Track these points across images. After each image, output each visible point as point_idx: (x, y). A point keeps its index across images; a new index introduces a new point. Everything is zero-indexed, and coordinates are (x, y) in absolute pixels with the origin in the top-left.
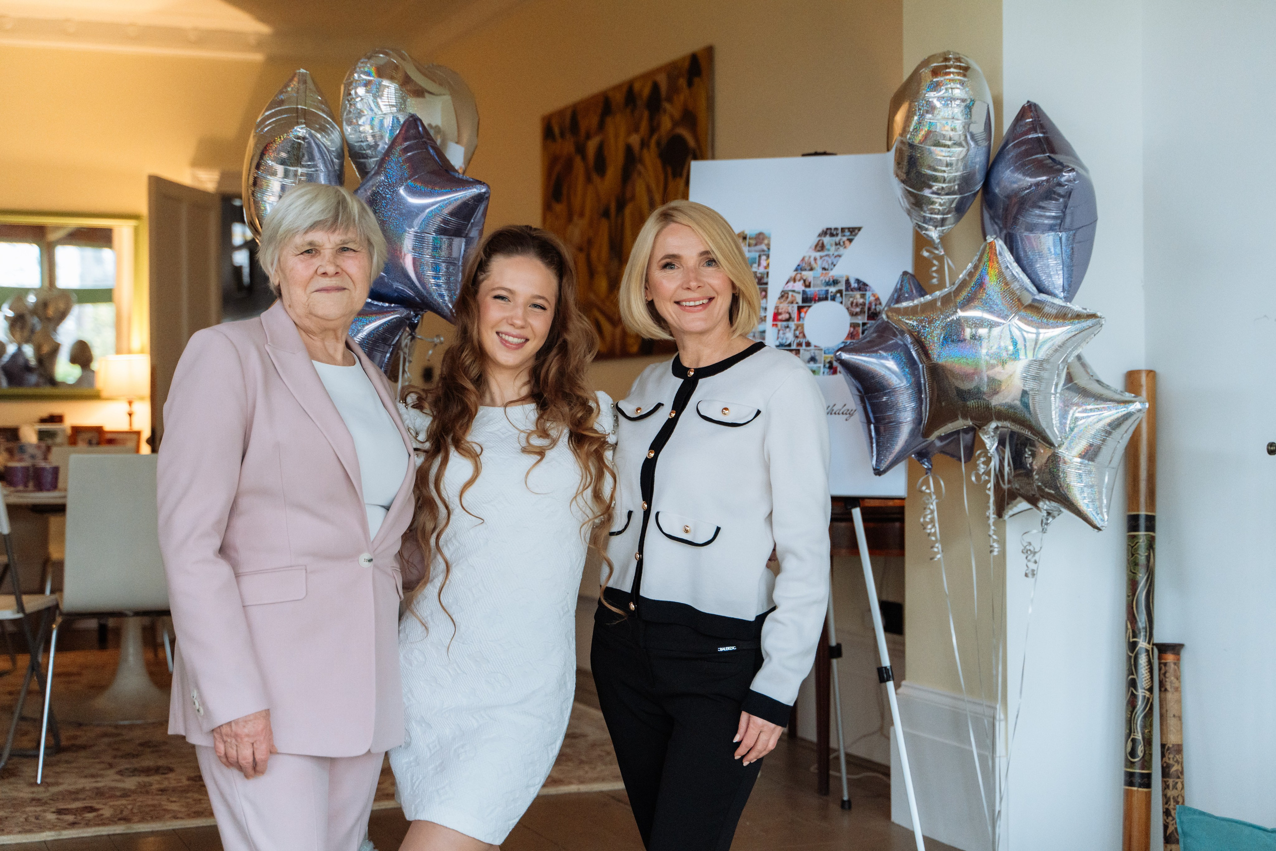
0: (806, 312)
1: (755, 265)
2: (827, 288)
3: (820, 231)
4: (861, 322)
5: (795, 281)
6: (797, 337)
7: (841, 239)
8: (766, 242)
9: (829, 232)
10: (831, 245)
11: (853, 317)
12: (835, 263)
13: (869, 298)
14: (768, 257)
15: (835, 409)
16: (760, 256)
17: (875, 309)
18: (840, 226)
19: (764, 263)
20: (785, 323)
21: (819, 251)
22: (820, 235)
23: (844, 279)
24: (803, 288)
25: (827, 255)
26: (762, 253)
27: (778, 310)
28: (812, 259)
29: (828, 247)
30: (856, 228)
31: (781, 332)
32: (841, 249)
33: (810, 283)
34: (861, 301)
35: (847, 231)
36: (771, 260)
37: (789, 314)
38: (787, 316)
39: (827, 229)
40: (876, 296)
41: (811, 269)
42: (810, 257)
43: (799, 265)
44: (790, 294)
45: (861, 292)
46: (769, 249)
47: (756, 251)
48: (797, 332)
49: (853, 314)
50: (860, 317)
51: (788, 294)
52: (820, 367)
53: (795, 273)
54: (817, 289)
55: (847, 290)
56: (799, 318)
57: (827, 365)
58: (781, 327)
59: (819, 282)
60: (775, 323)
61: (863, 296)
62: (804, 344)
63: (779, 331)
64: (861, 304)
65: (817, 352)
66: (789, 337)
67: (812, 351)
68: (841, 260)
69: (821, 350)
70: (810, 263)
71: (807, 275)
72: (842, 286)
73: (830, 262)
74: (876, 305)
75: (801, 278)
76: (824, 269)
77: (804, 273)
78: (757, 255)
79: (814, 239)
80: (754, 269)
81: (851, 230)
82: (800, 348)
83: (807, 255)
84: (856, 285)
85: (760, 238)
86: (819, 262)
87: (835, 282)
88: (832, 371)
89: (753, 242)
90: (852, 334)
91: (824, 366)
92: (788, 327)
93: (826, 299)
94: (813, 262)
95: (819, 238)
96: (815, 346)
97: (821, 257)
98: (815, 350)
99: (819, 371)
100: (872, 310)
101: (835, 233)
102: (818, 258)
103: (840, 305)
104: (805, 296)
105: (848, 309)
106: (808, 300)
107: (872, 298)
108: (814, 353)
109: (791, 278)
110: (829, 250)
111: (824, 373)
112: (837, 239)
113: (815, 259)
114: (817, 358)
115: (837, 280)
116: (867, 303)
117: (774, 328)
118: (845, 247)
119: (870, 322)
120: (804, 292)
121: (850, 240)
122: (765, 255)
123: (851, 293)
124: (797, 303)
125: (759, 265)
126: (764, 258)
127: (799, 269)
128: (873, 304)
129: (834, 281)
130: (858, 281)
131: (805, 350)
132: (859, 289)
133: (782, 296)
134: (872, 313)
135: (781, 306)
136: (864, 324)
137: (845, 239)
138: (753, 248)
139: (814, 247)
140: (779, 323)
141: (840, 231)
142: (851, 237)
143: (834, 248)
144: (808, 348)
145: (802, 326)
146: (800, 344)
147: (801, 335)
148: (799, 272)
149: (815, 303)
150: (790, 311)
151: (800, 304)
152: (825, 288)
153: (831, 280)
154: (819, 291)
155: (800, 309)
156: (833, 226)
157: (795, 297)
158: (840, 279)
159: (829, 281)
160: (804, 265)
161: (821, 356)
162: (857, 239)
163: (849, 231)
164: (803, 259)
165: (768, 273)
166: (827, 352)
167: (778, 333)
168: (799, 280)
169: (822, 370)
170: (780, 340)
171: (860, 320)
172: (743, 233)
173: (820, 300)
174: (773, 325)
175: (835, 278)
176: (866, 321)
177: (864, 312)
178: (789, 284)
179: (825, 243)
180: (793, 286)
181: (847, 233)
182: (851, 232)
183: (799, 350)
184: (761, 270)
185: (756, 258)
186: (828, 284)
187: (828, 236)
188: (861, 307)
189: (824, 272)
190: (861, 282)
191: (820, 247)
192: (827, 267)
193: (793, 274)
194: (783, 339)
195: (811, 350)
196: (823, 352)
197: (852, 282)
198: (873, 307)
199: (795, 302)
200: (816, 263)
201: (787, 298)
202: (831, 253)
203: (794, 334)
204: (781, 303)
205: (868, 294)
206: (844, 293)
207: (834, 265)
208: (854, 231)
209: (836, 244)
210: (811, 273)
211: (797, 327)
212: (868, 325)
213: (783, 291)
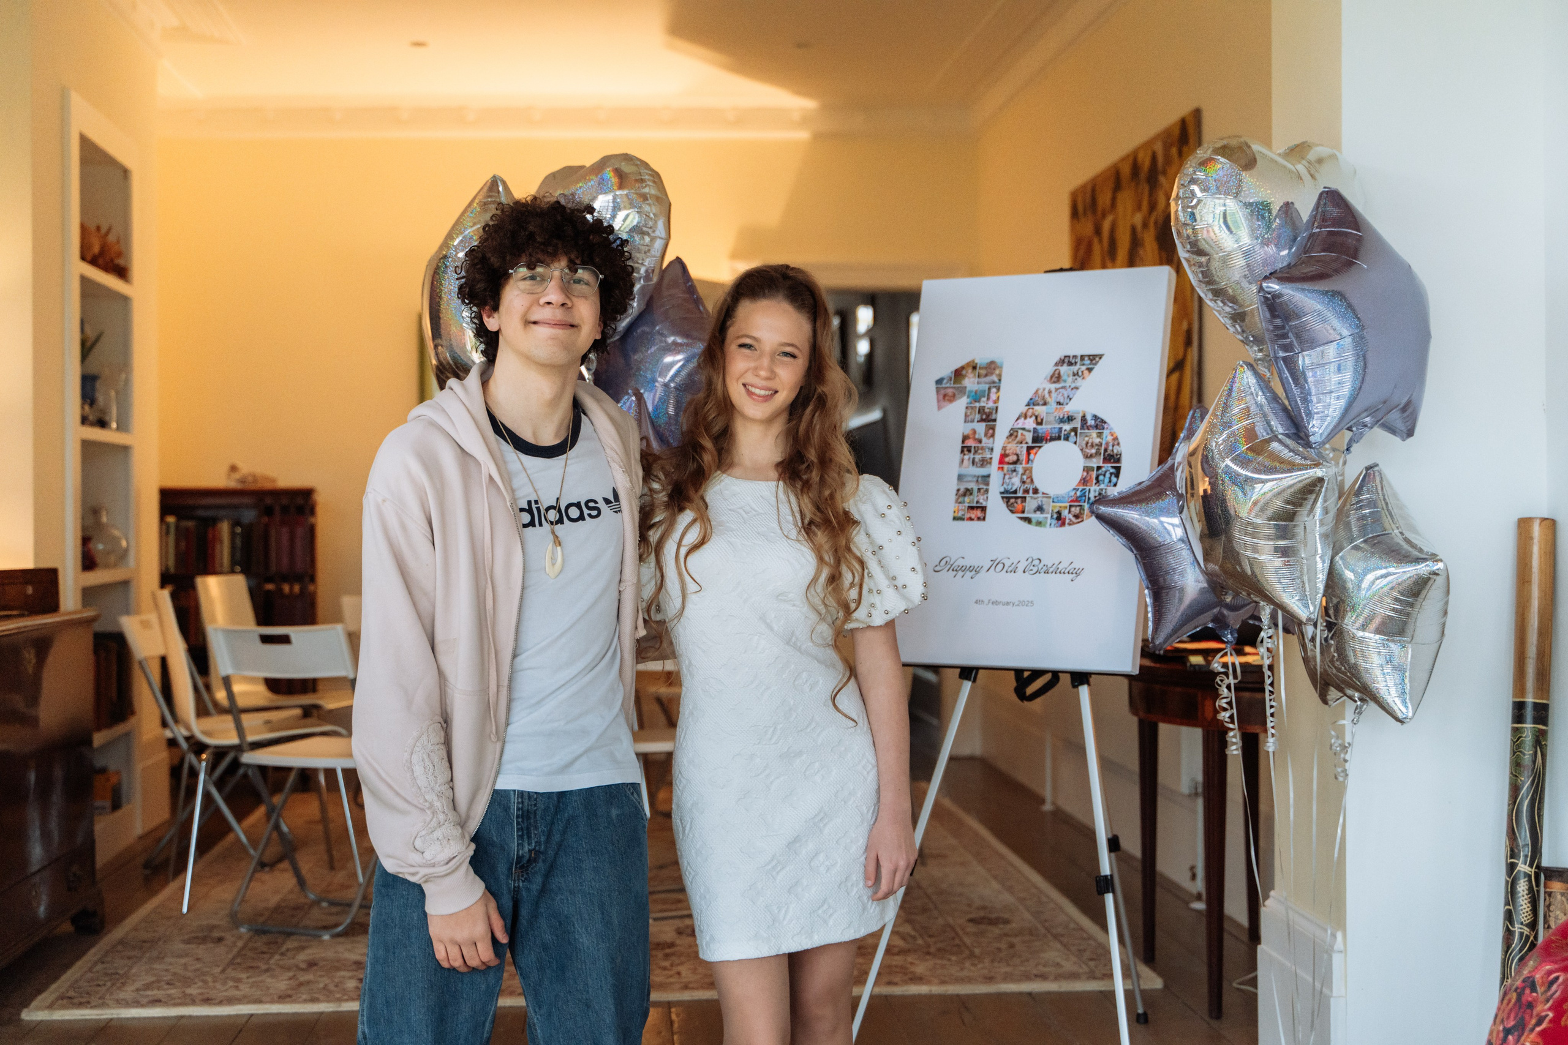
0: (1036, 453)
1: (984, 399)
2: (1061, 425)
3: (1056, 359)
4: (1095, 466)
5: (1026, 418)
6: (1024, 482)
7: (1079, 369)
8: (997, 372)
9: (1067, 361)
10: (1068, 376)
11: (1088, 460)
12: (1071, 397)
13: (1107, 437)
14: (998, 389)
15: (1061, 567)
16: (989, 389)
17: (1113, 450)
18: (1079, 353)
19: (993, 397)
20: (1012, 466)
21: (1054, 382)
22: (1056, 364)
23: (1081, 415)
24: (1035, 426)
25: (1063, 388)
26: (992, 385)
27: (1005, 451)
28: (1046, 392)
29: (1064, 377)
30: (1096, 356)
31: (1007, 477)
32: (1079, 379)
33: (1042, 420)
34: (1097, 440)
35: (1086, 358)
36: (1001, 393)
37: (1018, 455)
38: (1015, 458)
39: (1065, 357)
40: (1115, 436)
41: (1045, 404)
42: (1044, 390)
43: (1031, 399)
44: (1020, 432)
45: (1098, 431)
46: (1000, 380)
47: (986, 383)
48: (1025, 477)
49: (1088, 457)
50: (1094, 460)
51: (1017, 431)
52: (1046, 518)
53: (1027, 407)
54: (1049, 427)
55: (1082, 428)
56: (1028, 460)
57: (1055, 516)
58: (1008, 471)
59: (1052, 418)
60: (1001, 466)
61: (1100, 435)
62: (1031, 491)
63: (1005, 475)
64: (1097, 445)
65: (1045, 499)
66: (1016, 482)
67: (1039, 500)
68: (1078, 392)
69: (1050, 497)
70: (1044, 397)
71: (1040, 410)
72: (1077, 424)
73: (1066, 396)
74: (1113, 446)
75: (1033, 414)
76: (1059, 403)
77: (1036, 408)
78: (987, 386)
79: (1050, 369)
80: (982, 404)
81: (1091, 357)
82: (1027, 496)
83: (1041, 387)
84: (1093, 422)
85: (992, 367)
86: (1054, 395)
87: (1070, 419)
88: (1060, 522)
89: (983, 372)
90: (1084, 479)
91: (1052, 516)
92: (1015, 471)
93: (1059, 438)
94: (1047, 396)
95: (1056, 368)
96: (1043, 493)
97: (1056, 390)
98: (1043, 497)
99: (1046, 523)
100: (1109, 452)
101: (1073, 361)
102: (1053, 390)
103: (1074, 445)
104: (1035, 435)
105: (1082, 450)
106: (1038, 440)
107: (1110, 438)
108: (1041, 501)
109: (1022, 413)
110: (1065, 381)
111: (1050, 525)
112: (1075, 368)
113: (1050, 392)
114: (1044, 507)
115: (1072, 417)
116: (1104, 443)
117: (1000, 471)
118: (1083, 378)
119: (1106, 465)
120: (1035, 430)
121: (1090, 370)
122: (995, 387)
123: (1086, 431)
124: (1027, 443)
125: (988, 399)
126: (994, 390)
127: (1031, 403)
128: (1111, 445)
129: (1068, 417)
130: (1095, 417)
131: (1031, 497)
132: (1096, 427)
133: (1011, 435)
134: (1109, 455)
135: (1009, 446)
136: (1099, 468)
137: (1084, 368)
138: (983, 380)
139: (1049, 378)
140: (1006, 467)
141: (1079, 358)
142: (1090, 366)
143: (1070, 379)
144: (1035, 496)
145: (1030, 470)
146: (1026, 491)
147: (1029, 480)
148: (1031, 407)
149: (1046, 443)
150: (1019, 452)
151: (1030, 444)
152: (1058, 426)
153: (1066, 416)
154: (1051, 429)
155: (1029, 449)
156: (1071, 354)
157: (1024, 436)
158: (1076, 415)
159: (1064, 417)
160: (1037, 398)
161: (1049, 504)
162: (1097, 368)
163: (1089, 359)
164: (1037, 392)
165: (997, 408)
166: (1055, 500)
167: (1004, 478)
168: (1031, 417)
169: (1049, 521)
170: (1005, 486)
171: (1094, 463)
172: (973, 361)
173: (1052, 439)
174: (999, 468)
175: (1070, 414)
176: (1101, 465)
177: (1100, 454)
178: (1019, 421)
179: (1062, 373)
180: (1024, 423)
181: (1087, 362)
182: (1091, 360)
183: (1025, 498)
184: (991, 404)
185: (985, 391)
186: (1062, 421)
187: (1065, 365)
188: (1096, 447)
189: (1059, 406)
190: (1099, 418)
191: (1056, 378)
192: (1062, 401)
193: (1024, 409)
194: (1008, 485)
195: (1038, 497)
196: (1051, 500)
197: (1089, 417)
198: (1110, 448)
199: (1024, 442)
200: (1050, 396)
201: (1016, 436)
202: (1067, 385)
203: (1021, 479)
204: (1009, 443)
205: (1106, 432)
206: (1079, 431)
207: (1070, 399)
208: (1094, 358)
209: (1074, 375)
210: (1044, 408)
211: (1025, 471)
212: (1104, 469)
213: (1012, 429)
